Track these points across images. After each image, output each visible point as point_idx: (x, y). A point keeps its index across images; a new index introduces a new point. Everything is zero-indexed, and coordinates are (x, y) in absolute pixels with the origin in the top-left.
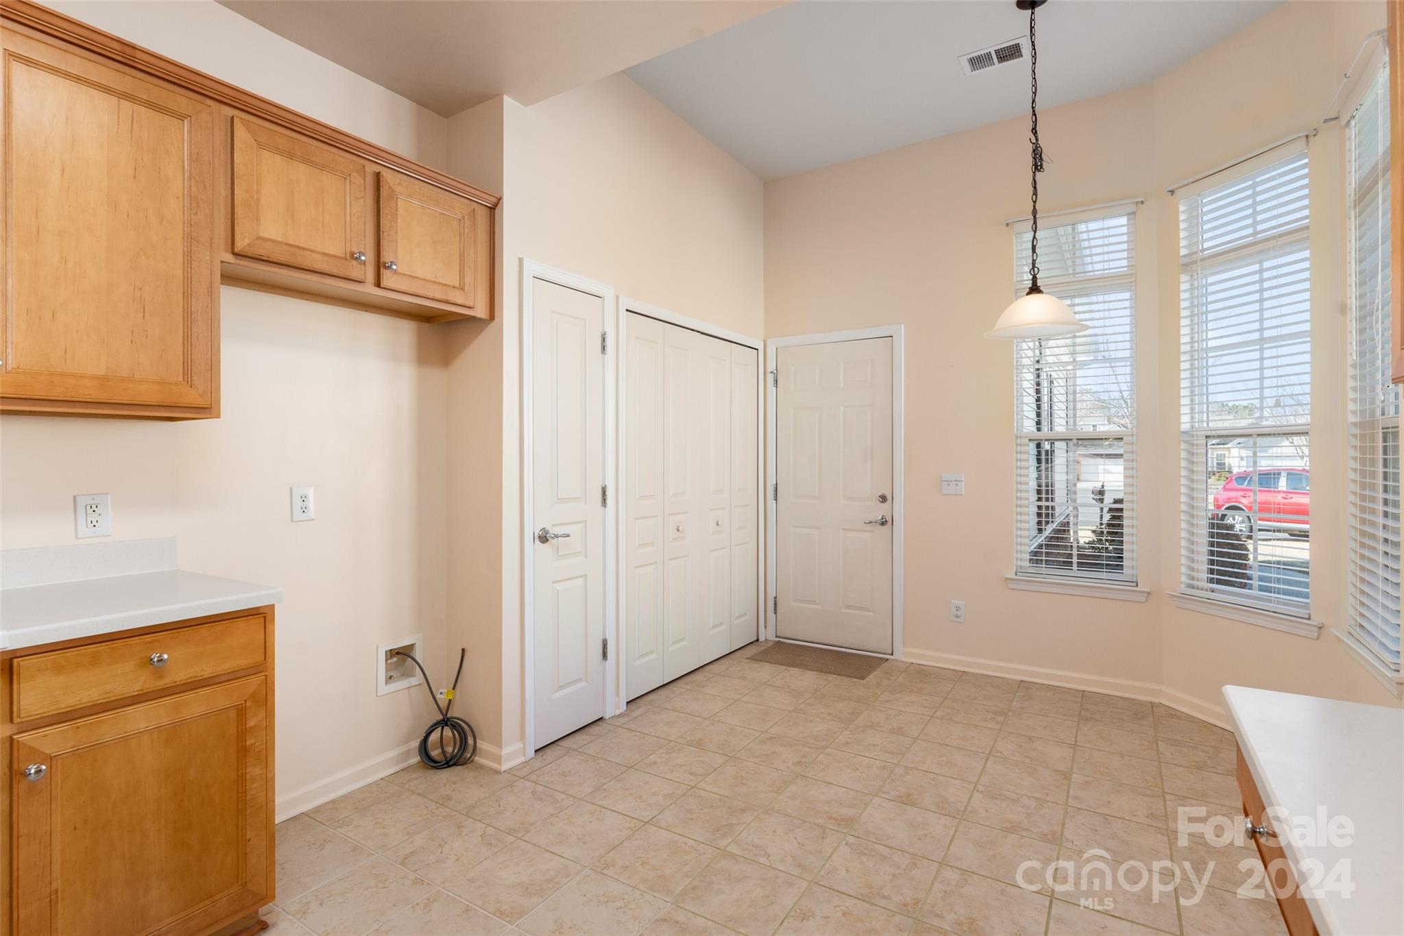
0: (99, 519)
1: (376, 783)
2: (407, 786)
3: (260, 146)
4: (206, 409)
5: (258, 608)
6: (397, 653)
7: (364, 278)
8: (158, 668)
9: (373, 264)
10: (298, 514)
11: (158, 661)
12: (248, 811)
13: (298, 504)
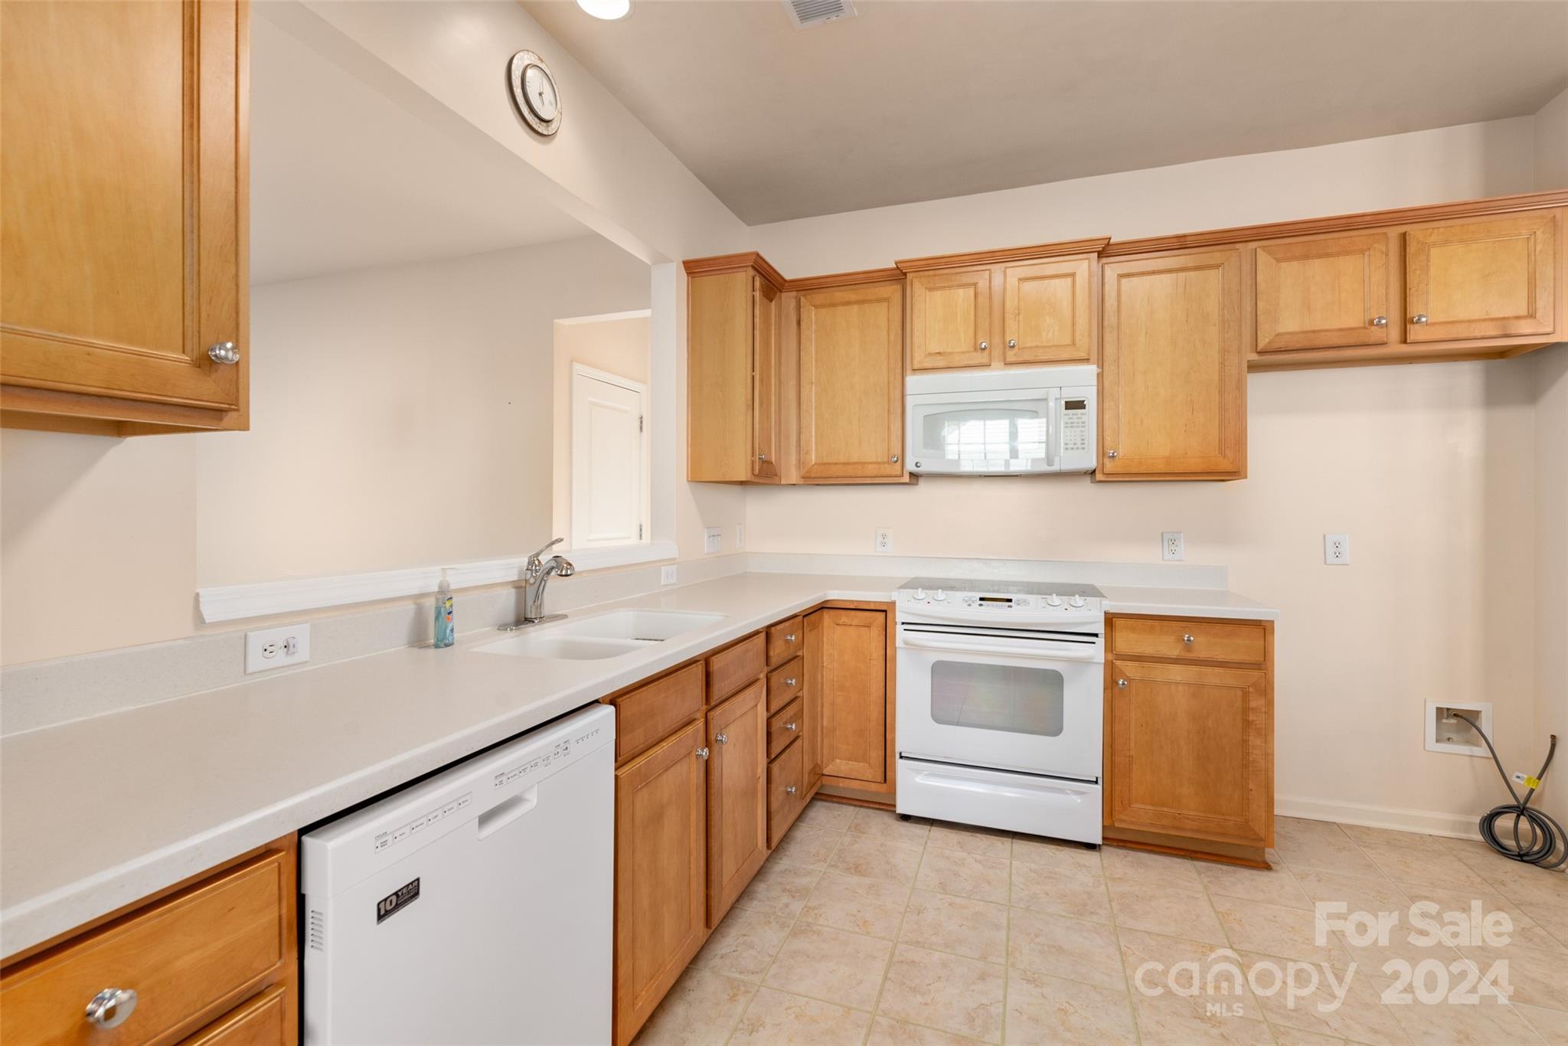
0: (1176, 548)
1: (1422, 836)
2: (1455, 852)
3: (1278, 261)
4: (1234, 472)
5: (1261, 621)
6: (1455, 715)
7: (1385, 339)
8: (1188, 646)
9: (1399, 323)
10: (1331, 558)
11: (1188, 640)
12: (1250, 769)
13: (1331, 549)
